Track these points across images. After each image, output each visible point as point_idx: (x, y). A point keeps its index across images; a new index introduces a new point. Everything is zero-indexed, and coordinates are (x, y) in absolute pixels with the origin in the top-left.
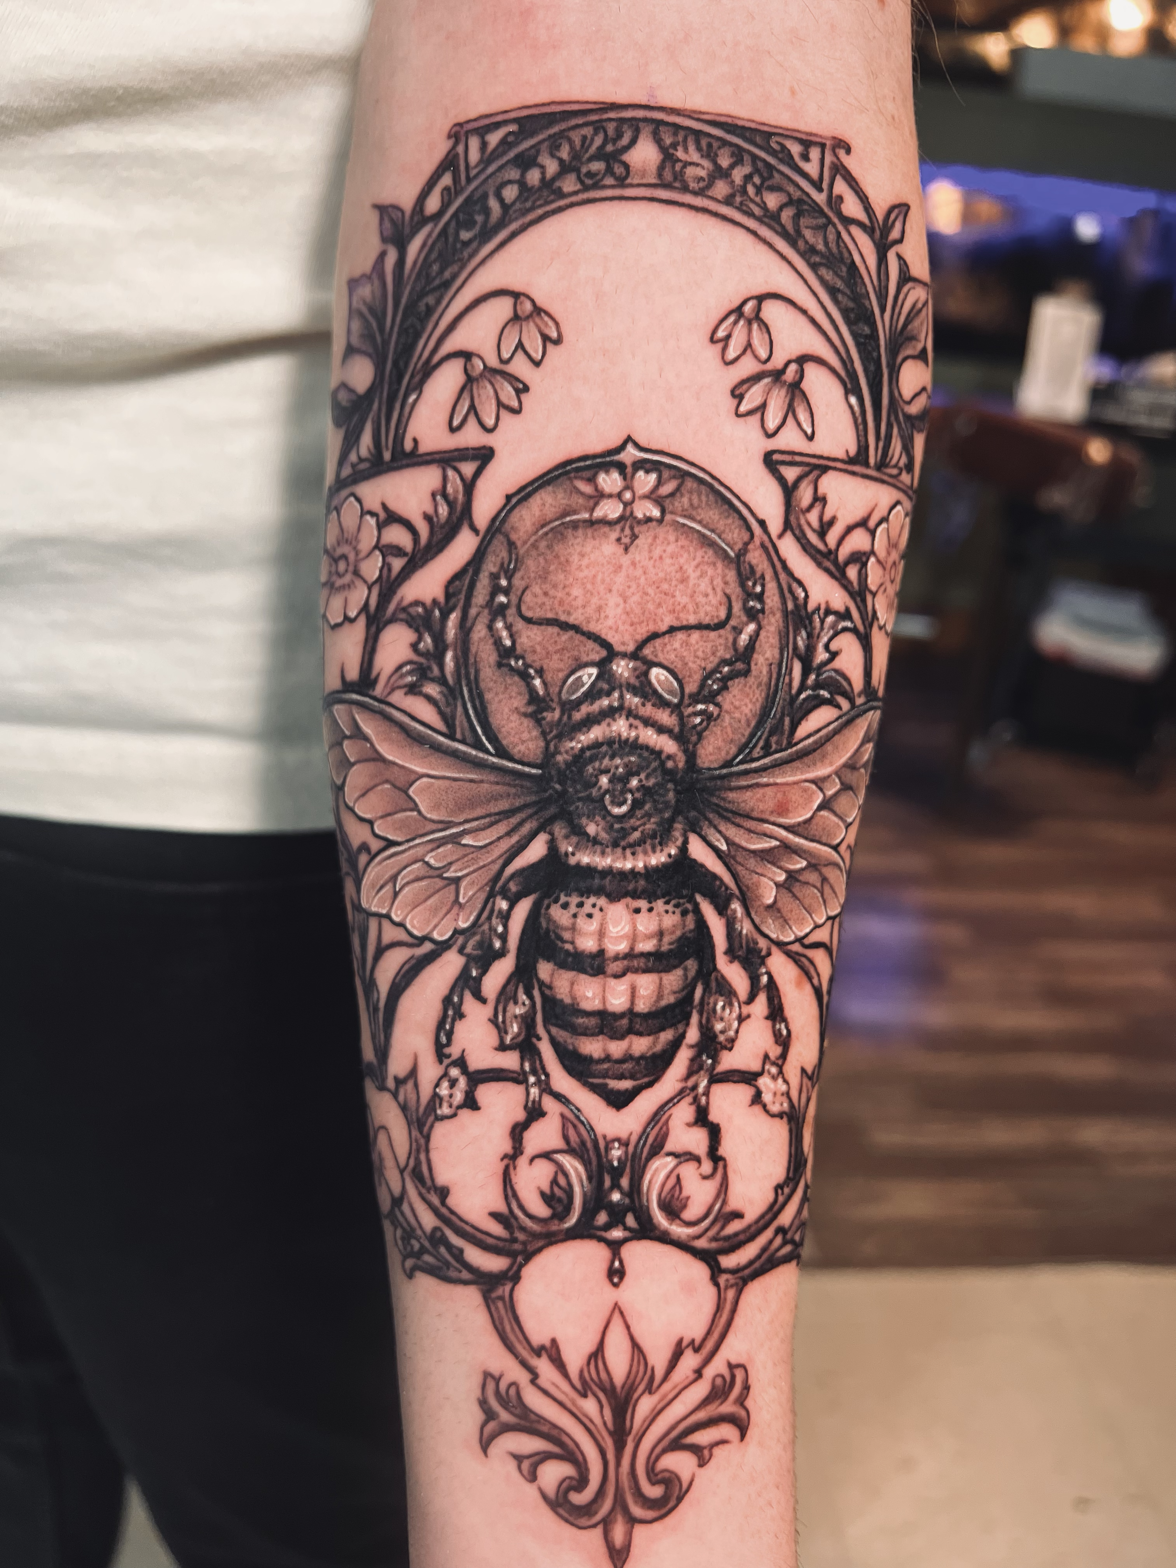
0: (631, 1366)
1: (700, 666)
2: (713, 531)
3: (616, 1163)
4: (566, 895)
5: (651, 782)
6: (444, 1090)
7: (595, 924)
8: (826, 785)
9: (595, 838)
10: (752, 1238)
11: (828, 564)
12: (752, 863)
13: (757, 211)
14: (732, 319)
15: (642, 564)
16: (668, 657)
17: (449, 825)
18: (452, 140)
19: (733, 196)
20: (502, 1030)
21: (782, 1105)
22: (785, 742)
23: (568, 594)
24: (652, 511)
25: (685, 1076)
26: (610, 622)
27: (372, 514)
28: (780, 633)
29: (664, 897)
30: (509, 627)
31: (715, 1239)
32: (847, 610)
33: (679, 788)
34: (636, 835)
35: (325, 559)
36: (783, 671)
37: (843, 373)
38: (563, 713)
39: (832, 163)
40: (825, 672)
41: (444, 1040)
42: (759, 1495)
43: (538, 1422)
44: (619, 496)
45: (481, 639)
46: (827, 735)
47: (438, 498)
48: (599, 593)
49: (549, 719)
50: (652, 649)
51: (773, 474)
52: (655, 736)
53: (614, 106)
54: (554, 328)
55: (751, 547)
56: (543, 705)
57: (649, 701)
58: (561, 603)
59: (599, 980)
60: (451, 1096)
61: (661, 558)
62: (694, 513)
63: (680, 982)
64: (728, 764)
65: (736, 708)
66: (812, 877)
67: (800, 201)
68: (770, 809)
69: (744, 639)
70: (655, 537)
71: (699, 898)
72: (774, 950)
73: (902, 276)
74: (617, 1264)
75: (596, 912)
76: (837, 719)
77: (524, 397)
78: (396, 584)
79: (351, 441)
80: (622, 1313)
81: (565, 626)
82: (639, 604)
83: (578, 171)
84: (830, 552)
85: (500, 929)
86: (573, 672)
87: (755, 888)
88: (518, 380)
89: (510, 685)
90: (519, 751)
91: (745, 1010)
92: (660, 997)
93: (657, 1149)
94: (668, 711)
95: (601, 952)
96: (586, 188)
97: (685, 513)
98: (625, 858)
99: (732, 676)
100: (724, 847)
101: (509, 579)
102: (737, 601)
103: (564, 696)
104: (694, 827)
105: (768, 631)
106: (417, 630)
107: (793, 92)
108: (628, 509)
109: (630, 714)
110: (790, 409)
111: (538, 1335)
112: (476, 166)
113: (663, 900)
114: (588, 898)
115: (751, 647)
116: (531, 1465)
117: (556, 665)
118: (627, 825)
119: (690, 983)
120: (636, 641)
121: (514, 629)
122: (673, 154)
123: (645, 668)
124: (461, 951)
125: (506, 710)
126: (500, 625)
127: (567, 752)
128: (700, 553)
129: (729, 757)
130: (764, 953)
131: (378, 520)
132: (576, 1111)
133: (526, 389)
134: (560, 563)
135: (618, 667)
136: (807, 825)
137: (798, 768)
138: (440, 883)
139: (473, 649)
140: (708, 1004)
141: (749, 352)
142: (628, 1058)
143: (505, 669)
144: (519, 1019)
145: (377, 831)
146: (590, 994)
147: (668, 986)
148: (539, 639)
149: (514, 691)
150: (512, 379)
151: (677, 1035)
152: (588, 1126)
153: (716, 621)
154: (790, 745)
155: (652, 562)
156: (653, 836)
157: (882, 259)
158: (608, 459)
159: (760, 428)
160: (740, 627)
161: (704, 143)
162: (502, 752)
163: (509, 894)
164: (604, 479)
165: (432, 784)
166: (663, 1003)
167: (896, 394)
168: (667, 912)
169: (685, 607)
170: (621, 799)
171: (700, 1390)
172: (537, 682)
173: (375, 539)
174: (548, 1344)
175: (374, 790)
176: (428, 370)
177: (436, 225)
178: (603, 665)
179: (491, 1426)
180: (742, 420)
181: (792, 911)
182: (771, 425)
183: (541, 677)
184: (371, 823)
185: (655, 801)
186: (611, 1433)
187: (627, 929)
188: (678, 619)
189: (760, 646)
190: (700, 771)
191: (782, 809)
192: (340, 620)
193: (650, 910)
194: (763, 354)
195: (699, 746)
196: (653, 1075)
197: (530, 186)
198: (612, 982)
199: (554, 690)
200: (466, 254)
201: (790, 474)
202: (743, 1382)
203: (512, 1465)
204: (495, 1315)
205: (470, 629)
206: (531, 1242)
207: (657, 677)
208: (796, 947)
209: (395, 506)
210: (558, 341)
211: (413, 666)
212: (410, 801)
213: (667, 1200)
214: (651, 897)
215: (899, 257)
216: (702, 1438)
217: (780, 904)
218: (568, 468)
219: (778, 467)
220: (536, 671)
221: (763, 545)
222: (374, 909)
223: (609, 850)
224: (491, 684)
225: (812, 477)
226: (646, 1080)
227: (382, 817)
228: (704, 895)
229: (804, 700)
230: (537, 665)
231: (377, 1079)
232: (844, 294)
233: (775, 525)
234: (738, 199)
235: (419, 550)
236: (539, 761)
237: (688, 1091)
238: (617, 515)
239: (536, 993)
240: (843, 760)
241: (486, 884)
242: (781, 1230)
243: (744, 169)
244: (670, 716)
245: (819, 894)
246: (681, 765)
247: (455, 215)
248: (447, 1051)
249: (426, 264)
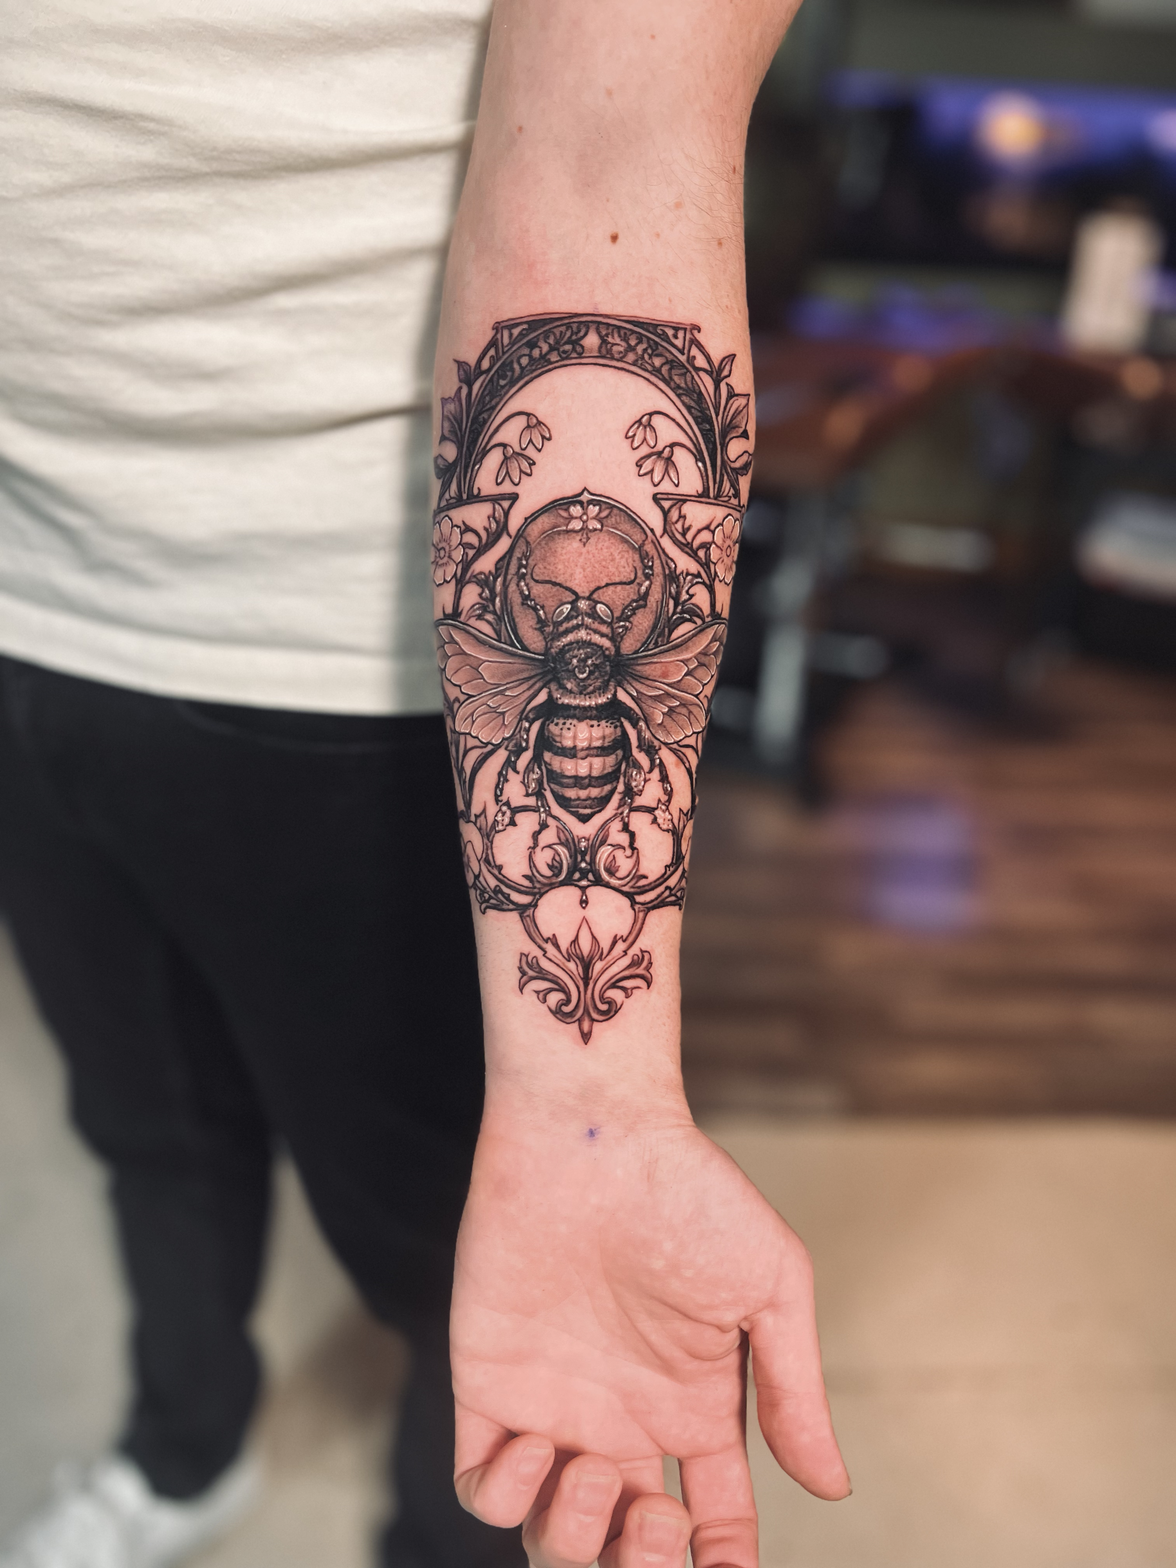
0: (592, 947)
1: (622, 603)
2: (627, 535)
3: (583, 849)
4: (557, 719)
5: (598, 662)
6: (499, 818)
7: (571, 733)
8: (689, 663)
9: (571, 690)
10: (652, 889)
11: (687, 550)
12: (650, 702)
13: (649, 368)
14: (636, 426)
15: (592, 552)
16: (605, 598)
17: (499, 685)
18: (495, 331)
19: (637, 360)
20: (527, 786)
21: (668, 825)
22: (665, 641)
23: (556, 568)
24: (596, 526)
25: (617, 808)
26: (577, 582)
27: (458, 527)
28: (662, 585)
29: (605, 719)
30: (527, 585)
31: (632, 887)
32: (699, 573)
33: (612, 664)
34: (591, 688)
35: (433, 548)
36: (664, 605)
37: (694, 451)
38: (554, 628)
39: (690, 338)
40: (687, 605)
41: (499, 793)
42: (658, 1018)
43: (547, 974)
44: (581, 518)
45: (513, 591)
46: (689, 637)
47: (491, 519)
48: (571, 567)
49: (547, 631)
50: (597, 595)
51: (658, 505)
52: (599, 639)
53: (577, 315)
54: (547, 432)
55: (646, 542)
56: (544, 624)
57: (596, 620)
58: (553, 572)
59: (574, 760)
60: (503, 820)
61: (602, 549)
62: (618, 526)
63: (614, 762)
64: (636, 652)
65: (640, 623)
66: (684, 711)
67: (672, 361)
68: (659, 675)
69: (643, 589)
70: (599, 539)
71: (623, 719)
72: (663, 746)
73: (729, 394)
74: (584, 898)
75: (572, 727)
76: (694, 629)
77: (533, 467)
78: (470, 563)
79: (445, 487)
80: (587, 921)
81: (555, 584)
82: (591, 572)
83: (558, 350)
84: (688, 543)
85: (525, 737)
86: (559, 607)
87: (651, 715)
88: (530, 459)
89: (528, 614)
90: (533, 648)
91: (648, 776)
92: (604, 768)
93: (603, 843)
94: (606, 626)
95: (575, 747)
96: (563, 359)
97: (612, 526)
98: (586, 700)
99: (638, 608)
100: (635, 694)
101: (527, 561)
102: (639, 570)
103: (555, 619)
104: (620, 684)
105: (655, 585)
106: (481, 587)
107: (670, 300)
108: (585, 524)
109: (587, 627)
110: (666, 471)
111: (547, 933)
112: (507, 346)
113: (605, 721)
114: (568, 720)
115: (647, 593)
116: (544, 995)
117: (550, 604)
118: (586, 684)
119: (619, 762)
120: (590, 591)
121: (530, 586)
122: (606, 340)
123: (594, 604)
124: (506, 749)
125: (526, 627)
126: (523, 584)
127: (556, 647)
128: (621, 546)
129: (637, 649)
130: (657, 748)
131: (460, 530)
132: (563, 824)
133: (534, 463)
134: (552, 552)
135: (581, 604)
136: (679, 684)
137: (673, 654)
138: (496, 715)
139: (510, 596)
140: (628, 772)
141: (645, 443)
142: (588, 798)
143: (525, 606)
144: (535, 781)
145: (463, 691)
146: (569, 768)
147: (608, 763)
148: (542, 590)
149: (530, 617)
150: (527, 458)
151: (613, 787)
152: (569, 831)
153: (629, 580)
154: (668, 642)
155: (597, 551)
156: (599, 689)
157: (717, 387)
158: (575, 499)
159: (651, 482)
160: (641, 583)
161: (622, 332)
162: (525, 648)
163: (529, 719)
164: (573, 510)
165: (490, 665)
166: (606, 772)
167: (726, 458)
168: (607, 726)
169: (613, 573)
170: (583, 670)
171: (626, 961)
172: (541, 612)
173: (459, 540)
174: (551, 937)
175: (461, 669)
176: (485, 453)
177: (487, 376)
178: (573, 603)
179: (525, 978)
180: (641, 478)
181: (672, 727)
182: (656, 480)
183: (543, 610)
184: (460, 686)
185: (600, 671)
186: (582, 979)
187: (587, 735)
188: (610, 579)
189: (652, 592)
190: (622, 656)
191: (665, 675)
192: (441, 582)
193: (599, 725)
194: (652, 444)
195: (621, 643)
196: (601, 806)
197: (534, 357)
198: (580, 761)
199: (550, 616)
200: (503, 393)
201: (666, 504)
202: (648, 960)
203: (535, 995)
204: (526, 924)
205: (508, 586)
206: (542, 888)
207: (600, 609)
208: (675, 746)
209: (471, 523)
210: (549, 439)
211: (480, 605)
212: (480, 675)
213: (609, 867)
214: (599, 719)
215: (728, 384)
216: (626, 983)
217: (665, 724)
218: (556, 504)
219: (660, 501)
220: (541, 607)
221: (652, 541)
222: (462, 731)
223: (578, 696)
224: (519, 614)
225: (678, 505)
226: (598, 809)
227: (466, 683)
228: (625, 718)
229: (675, 619)
230: (541, 604)
231: (466, 818)
232: (695, 409)
233: (659, 531)
234: (640, 362)
235: (482, 546)
236: (543, 652)
237: (619, 815)
238: (579, 528)
239: (543, 768)
240: (699, 650)
241: (518, 715)
242: (667, 888)
243: (643, 345)
244: (607, 628)
245: (687, 720)
246: (613, 653)
247: (497, 371)
248: (500, 798)
249: (483, 397)
